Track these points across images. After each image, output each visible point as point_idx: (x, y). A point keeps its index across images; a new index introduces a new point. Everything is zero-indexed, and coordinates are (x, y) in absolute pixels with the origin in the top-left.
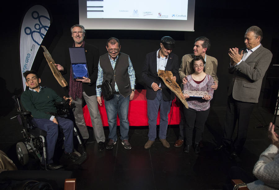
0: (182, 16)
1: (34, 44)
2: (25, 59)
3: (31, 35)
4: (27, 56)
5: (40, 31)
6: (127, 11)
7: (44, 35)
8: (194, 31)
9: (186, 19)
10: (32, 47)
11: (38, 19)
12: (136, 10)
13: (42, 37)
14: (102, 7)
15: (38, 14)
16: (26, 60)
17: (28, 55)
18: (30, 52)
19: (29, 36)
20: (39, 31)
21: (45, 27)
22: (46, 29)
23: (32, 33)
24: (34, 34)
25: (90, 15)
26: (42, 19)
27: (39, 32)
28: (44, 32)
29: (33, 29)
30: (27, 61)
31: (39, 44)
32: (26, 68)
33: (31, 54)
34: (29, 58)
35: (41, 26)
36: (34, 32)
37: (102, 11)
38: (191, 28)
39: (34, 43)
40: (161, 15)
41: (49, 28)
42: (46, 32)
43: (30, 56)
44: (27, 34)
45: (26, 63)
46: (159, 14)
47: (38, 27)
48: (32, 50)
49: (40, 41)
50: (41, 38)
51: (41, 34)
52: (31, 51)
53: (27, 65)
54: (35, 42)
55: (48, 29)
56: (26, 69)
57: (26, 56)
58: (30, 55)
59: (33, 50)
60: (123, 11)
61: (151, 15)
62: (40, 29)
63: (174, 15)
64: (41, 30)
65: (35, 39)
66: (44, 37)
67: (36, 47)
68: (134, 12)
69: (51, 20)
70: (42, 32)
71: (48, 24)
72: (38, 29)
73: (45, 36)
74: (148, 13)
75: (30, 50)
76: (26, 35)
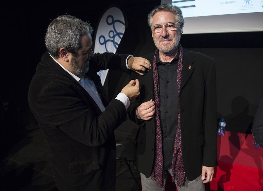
5: (114, 39)
11: (112, 25)
15: (113, 18)
19: (103, 46)
20: (112, 39)
21: (118, 34)
23: (105, 42)
24: (107, 43)
26: (117, 24)
27: (113, 41)
28: (118, 40)
29: (107, 38)
35: (115, 33)
36: (108, 40)
37: (194, 6)
41: (124, 35)
42: (120, 40)
44: (101, 44)
47: (112, 35)
49: (114, 51)
50: (114, 48)
51: (115, 43)
55: (122, 36)
60: (225, 3)
62: (114, 37)
68: (246, 2)
69: (125, 24)
70: (115, 41)
71: (121, 29)
72: (112, 38)
73: (119, 45)
76: (100, 45)
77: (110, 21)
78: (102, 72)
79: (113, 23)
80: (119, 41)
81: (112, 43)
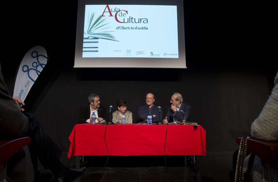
0: (173, 54)
2: (18, 94)
3: (27, 72)
4: (20, 92)
6: (120, 51)
7: (39, 72)
8: (186, 68)
9: (177, 57)
10: (27, 83)
12: (129, 50)
13: (38, 74)
14: (97, 48)
15: (37, 53)
16: (19, 96)
17: (21, 91)
19: (26, 73)
20: (35, 68)
21: (41, 65)
22: (42, 67)
23: (28, 70)
24: (30, 71)
25: (85, 55)
26: (40, 58)
27: (36, 70)
28: (40, 69)
29: (31, 67)
31: (33, 81)
33: (24, 90)
34: (21, 94)
35: (38, 64)
36: (31, 69)
37: (97, 51)
38: (183, 65)
39: (29, 79)
40: (153, 54)
41: (46, 66)
42: (42, 69)
43: (23, 93)
44: (24, 71)
46: (151, 53)
47: (35, 65)
48: (26, 86)
49: (35, 77)
50: (37, 75)
51: (37, 71)
52: (25, 87)
54: (31, 78)
55: (44, 66)
57: (19, 92)
58: (23, 91)
59: (27, 86)
61: (143, 54)
62: (37, 66)
63: (165, 54)
64: (38, 68)
65: (30, 76)
67: (30, 84)
68: (127, 51)
69: (48, 58)
71: (44, 61)
72: (35, 67)
73: (41, 73)
74: (140, 53)
76: (23, 72)
77: (35, 55)
79: (37, 57)
80: (41, 69)
81: (35, 71)
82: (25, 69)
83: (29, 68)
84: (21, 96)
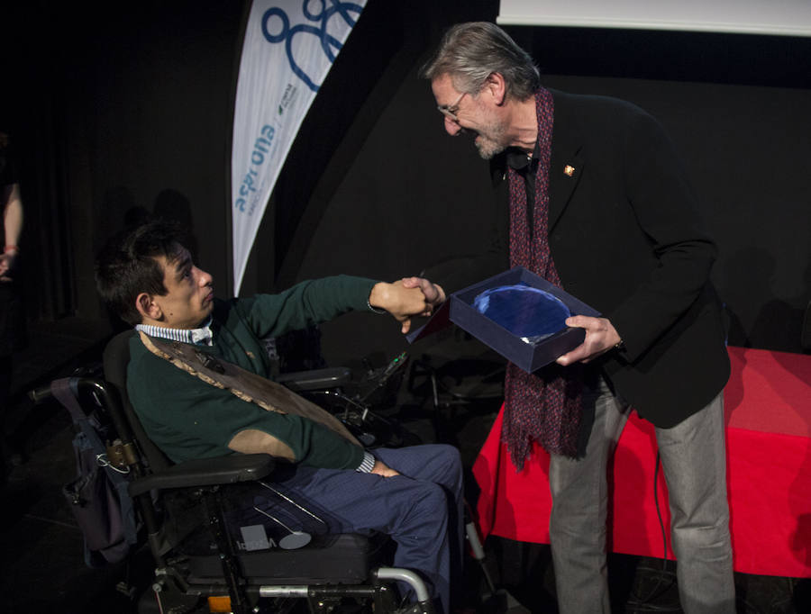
1: (292, 84)
2: (252, 148)
3: (284, 42)
4: (260, 136)
5: (324, 25)
7: (336, 44)
10: (285, 97)
13: (330, 55)
16: (254, 153)
17: (263, 132)
18: (274, 120)
19: (277, 45)
20: (318, 25)
21: (343, 8)
22: (348, 19)
23: (288, 34)
24: (296, 38)
27: (320, 33)
28: (340, 30)
29: (297, 18)
30: (257, 158)
31: (312, 86)
32: (254, 190)
33: (276, 127)
34: (266, 147)
35: (330, 4)
36: (301, 28)
39: (294, 79)
41: (365, 12)
42: (349, 30)
43: (271, 138)
44: (271, 39)
45: (255, 168)
47: (315, 7)
48: (281, 110)
49: (320, 70)
50: (324, 58)
51: (327, 40)
52: (278, 116)
53: (256, 174)
54: (300, 73)
55: (355, 17)
56: (250, 192)
57: (255, 134)
58: (272, 130)
59: (286, 111)
62: (324, 16)
64: (330, 23)
65: (298, 62)
66: (336, 52)
67: (300, 96)
70: (329, 31)
72: (317, 19)
73: (345, 49)
75: (274, 109)
76: (266, 43)
78: (269, 144)
80: (343, 34)
81: (318, 39)
82: (275, 26)
83: (292, 25)
84: (265, 155)
